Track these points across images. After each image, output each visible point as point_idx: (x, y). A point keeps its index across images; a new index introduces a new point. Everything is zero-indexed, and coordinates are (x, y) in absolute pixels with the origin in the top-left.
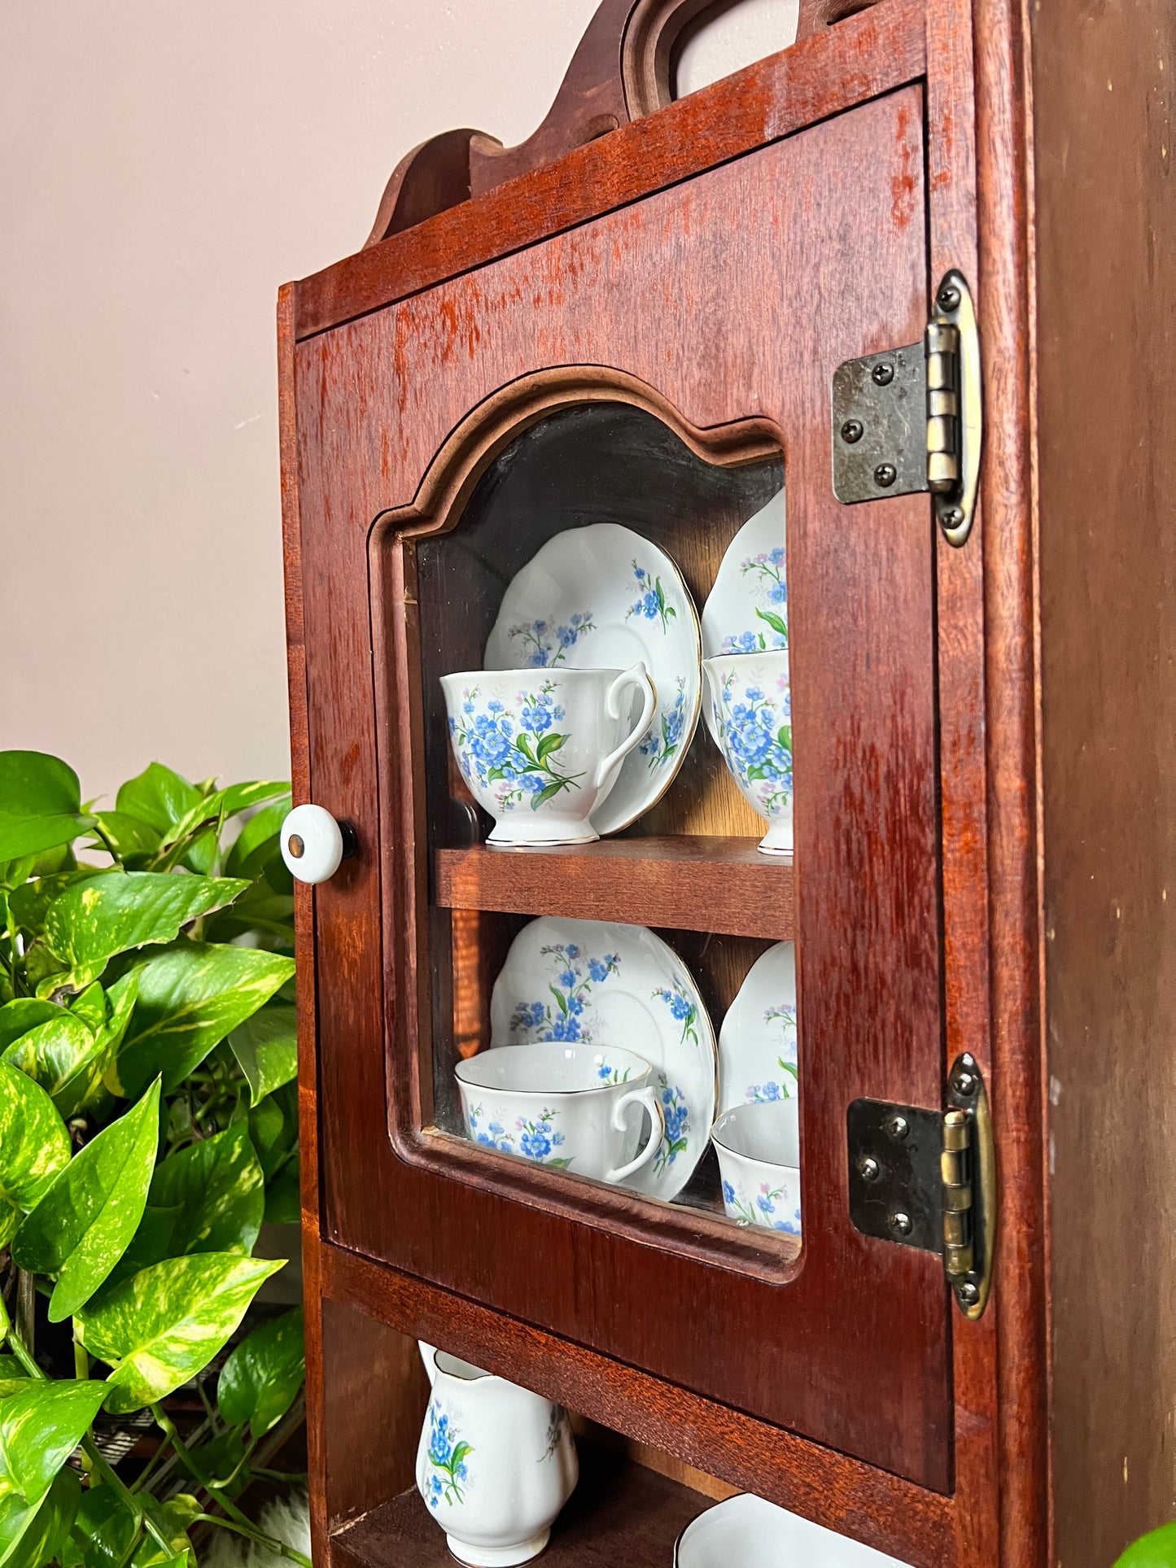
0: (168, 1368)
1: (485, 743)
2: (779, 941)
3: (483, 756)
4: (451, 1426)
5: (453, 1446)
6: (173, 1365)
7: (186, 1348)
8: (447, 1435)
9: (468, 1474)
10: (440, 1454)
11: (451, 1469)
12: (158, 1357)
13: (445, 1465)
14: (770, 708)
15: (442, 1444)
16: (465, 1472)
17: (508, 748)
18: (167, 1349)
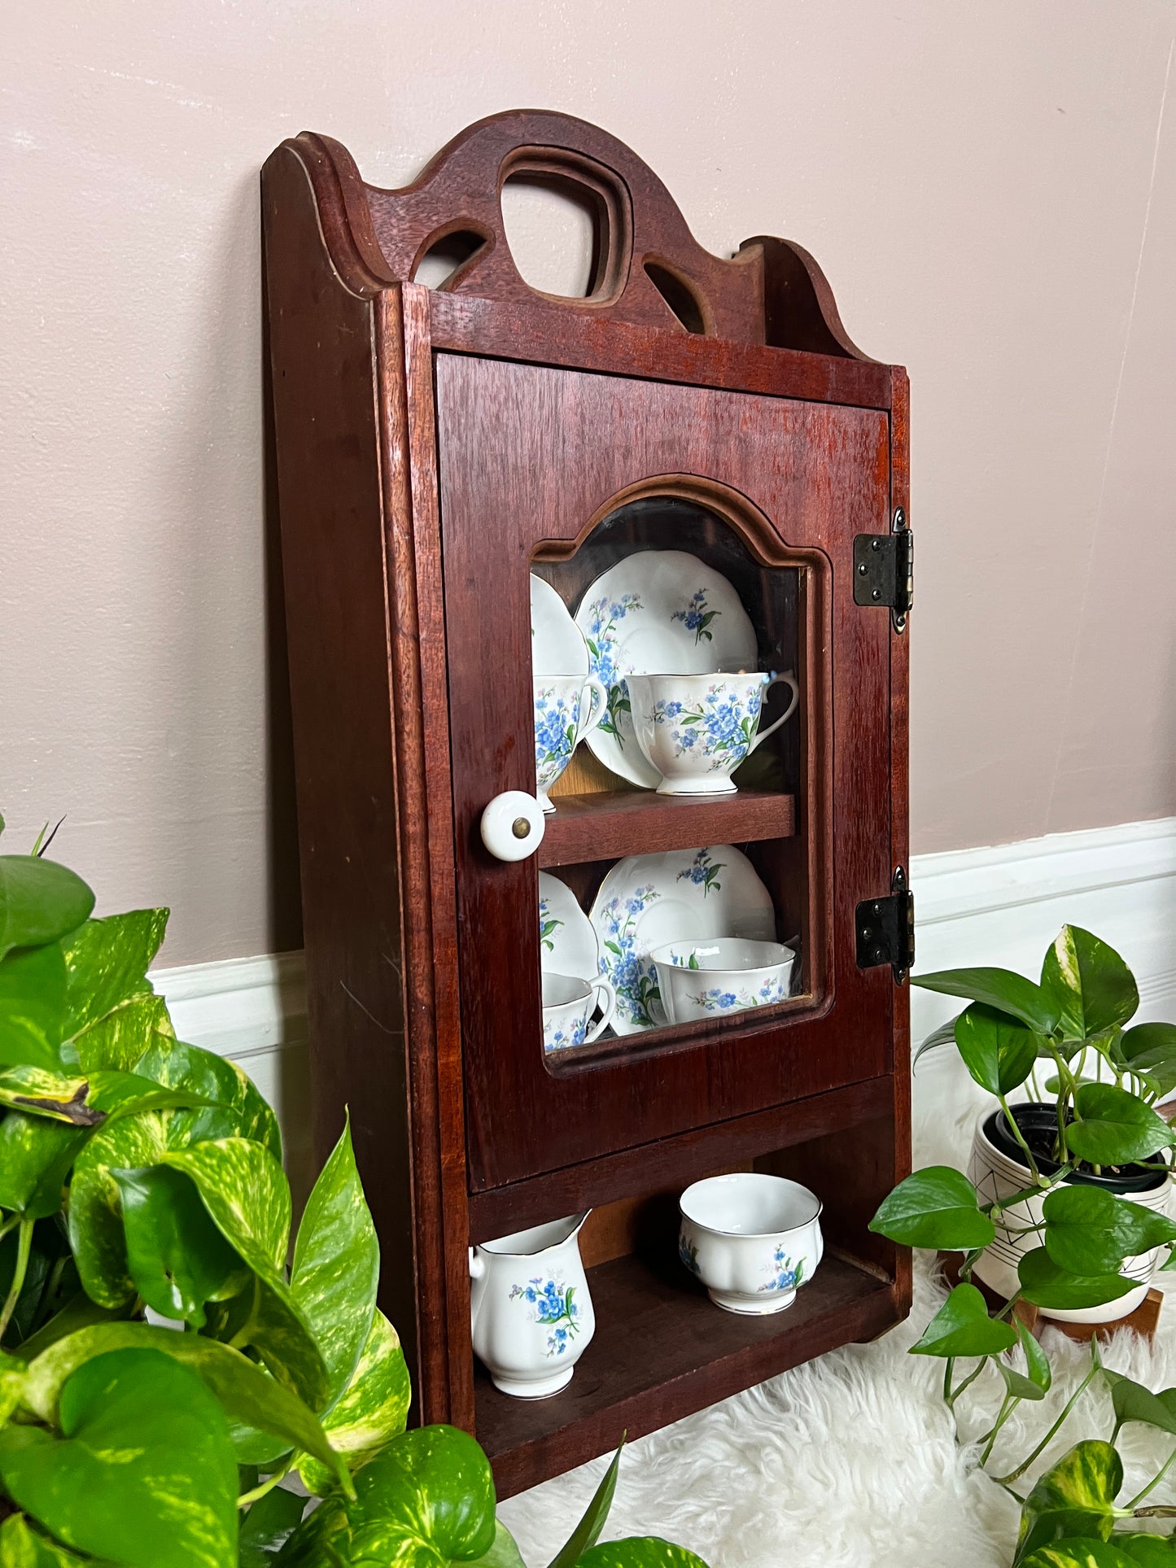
0: (356, 1424)
1: (551, 733)
2: (618, 860)
3: (548, 743)
4: (557, 1285)
5: (563, 1297)
6: (360, 1416)
7: (358, 1395)
8: (556, 1293)
9: (578, 1309)
10: (557, 1311)
11: (567, 1314)
12: (341, 1424)
13: (563, 1315)
14: (740, 707)
15: (555, 1303)
16: (574, 1307)
17: (562, 736)
18: (344, 1410)
